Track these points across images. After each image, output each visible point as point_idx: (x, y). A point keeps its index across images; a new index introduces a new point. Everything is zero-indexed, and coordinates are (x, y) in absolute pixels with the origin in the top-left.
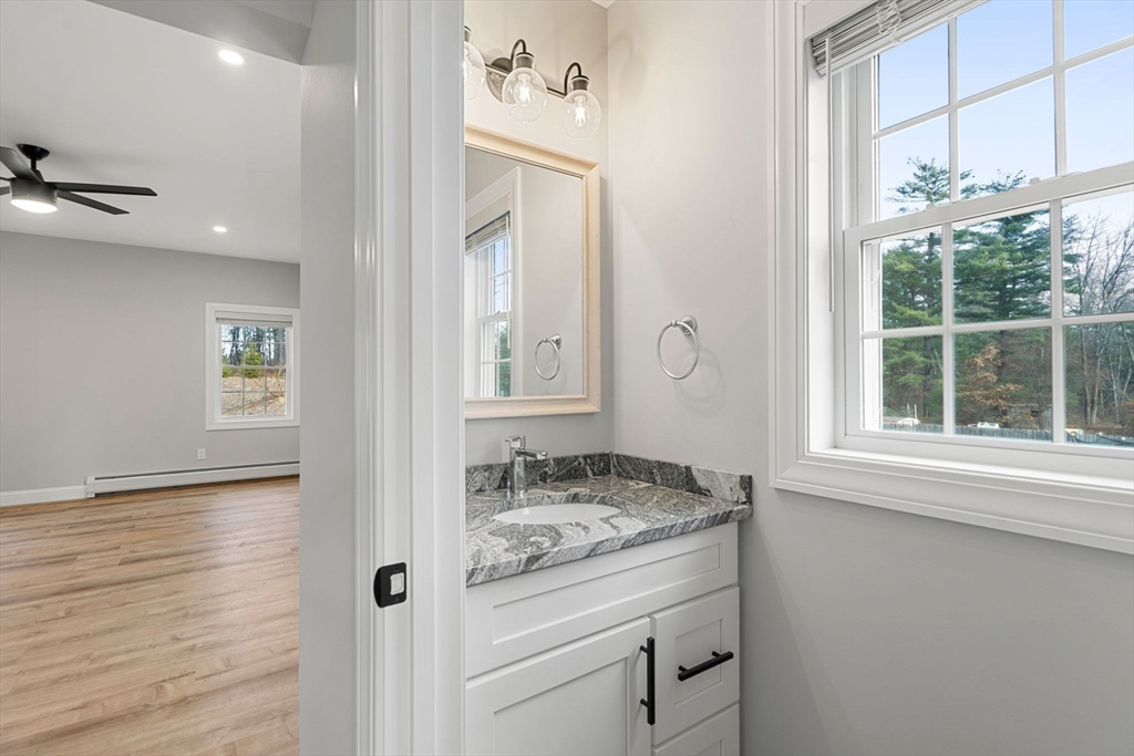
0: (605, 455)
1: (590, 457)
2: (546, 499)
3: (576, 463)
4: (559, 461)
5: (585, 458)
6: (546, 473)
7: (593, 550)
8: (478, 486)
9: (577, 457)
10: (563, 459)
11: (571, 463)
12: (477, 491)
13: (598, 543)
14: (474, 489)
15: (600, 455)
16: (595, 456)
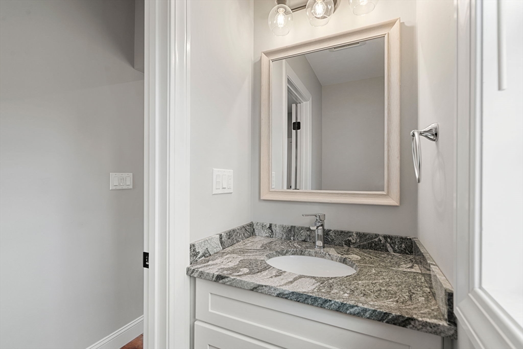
0: (406, 239)
1: (391, 238)
2: (327, 256)
3: (376, 240)
4: (361, 236)
5: (385, 237)
6: (350, 241)
7: (256, 288)
8: (303, 238)
9: (377, 236)
10: (365, 235)
11: (372, 239)
12: (303, 241)
13: (259, 286)
14: (300, 239)
15: (402, 238)
16: (396, 237)
